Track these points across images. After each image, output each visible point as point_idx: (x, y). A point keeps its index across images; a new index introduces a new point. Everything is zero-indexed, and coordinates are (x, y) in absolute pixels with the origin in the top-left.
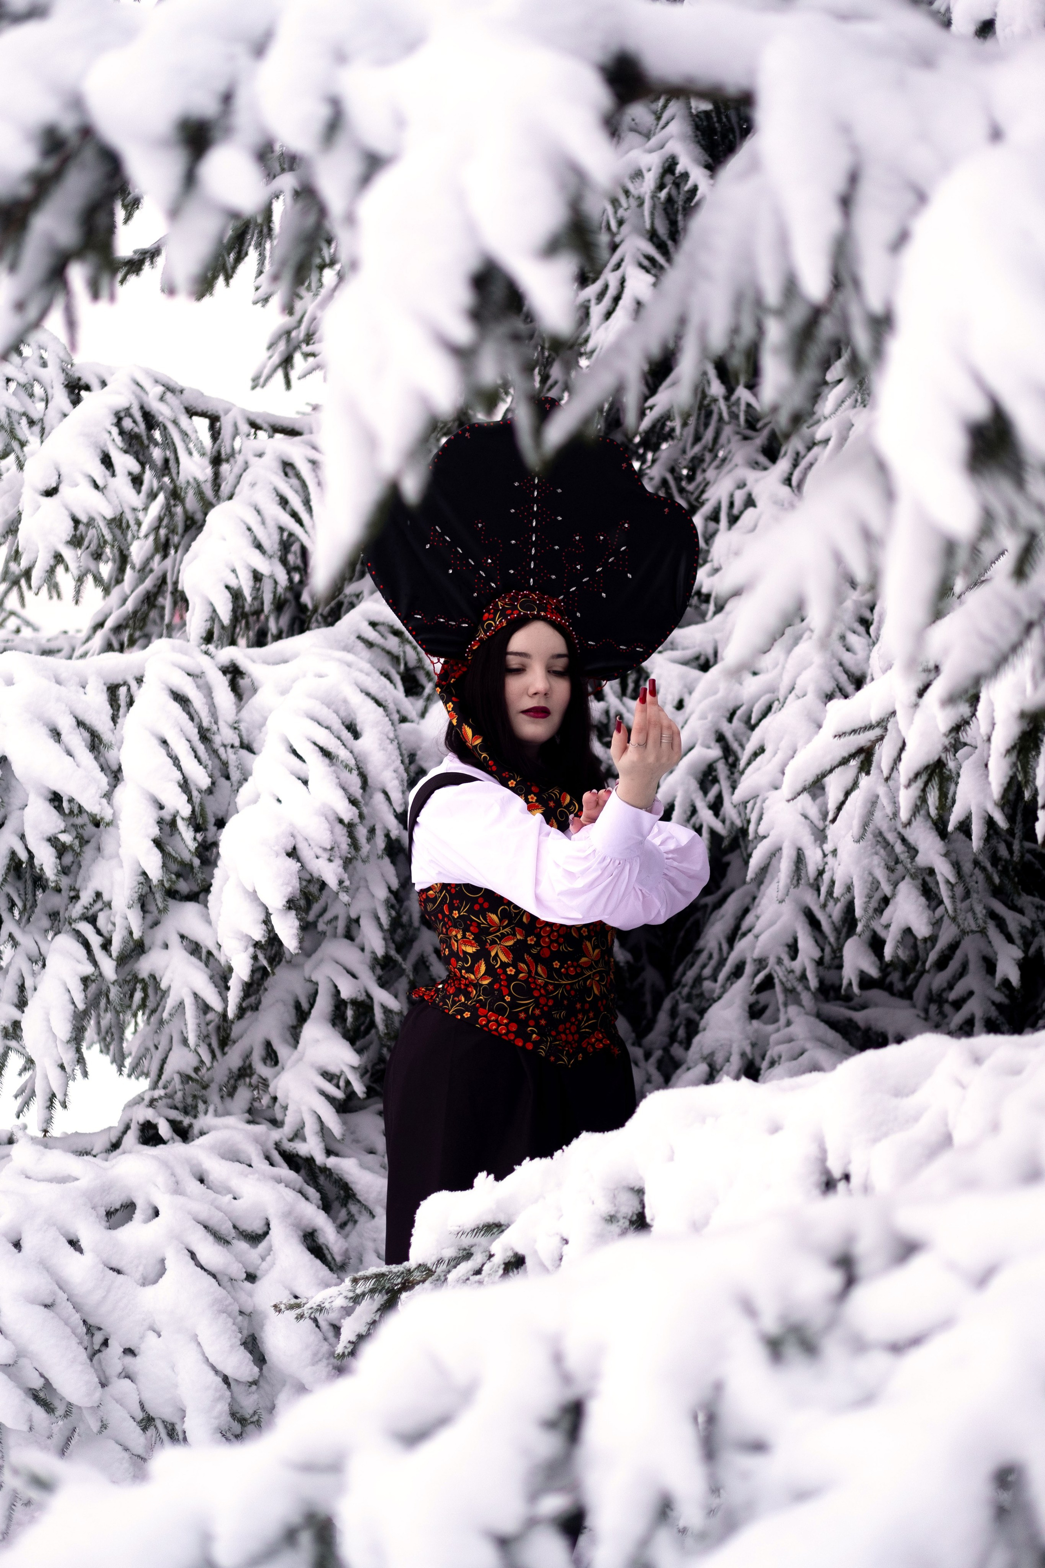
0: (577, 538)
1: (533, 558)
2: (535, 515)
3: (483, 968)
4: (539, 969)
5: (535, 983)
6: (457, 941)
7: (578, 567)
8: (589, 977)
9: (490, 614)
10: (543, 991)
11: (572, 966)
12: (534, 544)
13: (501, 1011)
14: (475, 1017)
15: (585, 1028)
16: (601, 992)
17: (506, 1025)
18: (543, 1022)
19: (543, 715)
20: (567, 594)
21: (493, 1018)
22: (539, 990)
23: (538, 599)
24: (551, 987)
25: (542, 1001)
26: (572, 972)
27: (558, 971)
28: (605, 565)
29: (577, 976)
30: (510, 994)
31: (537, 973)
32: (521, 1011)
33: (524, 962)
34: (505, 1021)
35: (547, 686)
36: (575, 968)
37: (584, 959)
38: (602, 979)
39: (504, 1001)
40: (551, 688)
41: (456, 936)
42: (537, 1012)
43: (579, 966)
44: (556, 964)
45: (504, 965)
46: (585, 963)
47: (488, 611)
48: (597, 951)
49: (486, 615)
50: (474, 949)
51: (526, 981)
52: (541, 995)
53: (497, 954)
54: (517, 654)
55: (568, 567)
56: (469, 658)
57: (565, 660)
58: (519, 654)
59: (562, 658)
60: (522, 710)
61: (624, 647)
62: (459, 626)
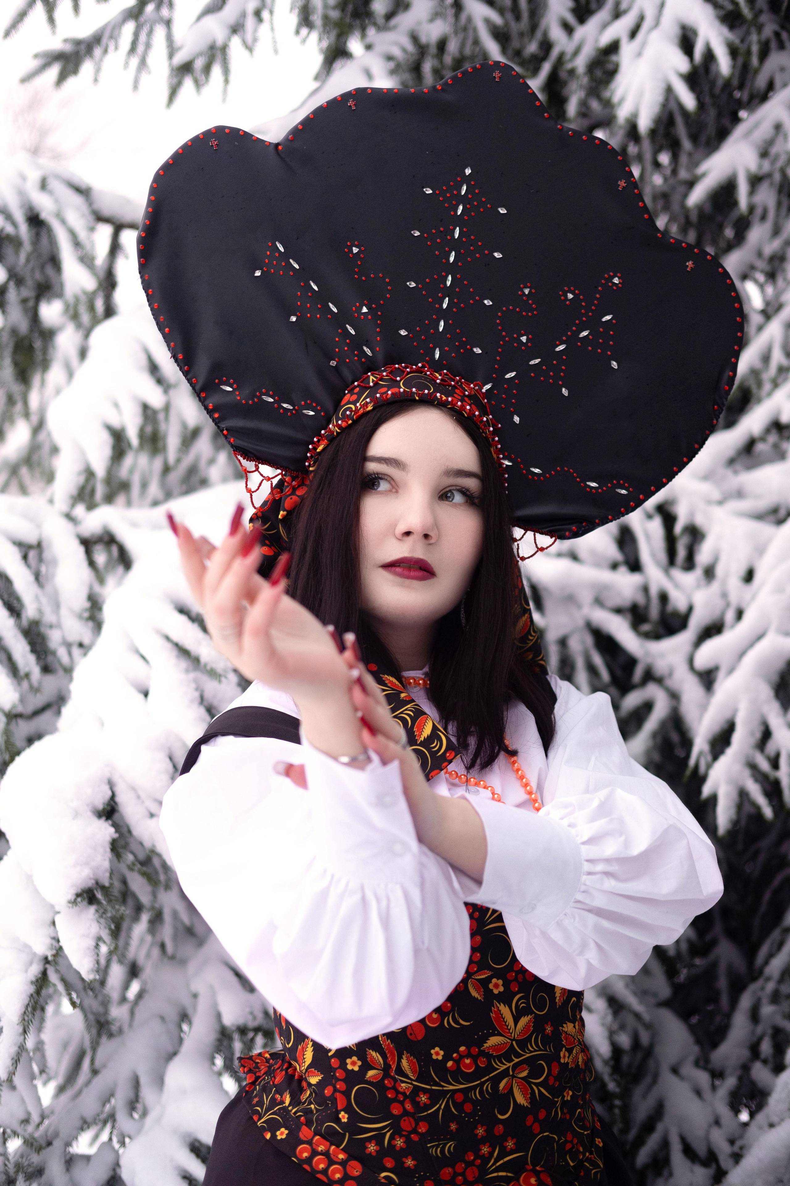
0: (527, 291)
1: (444, 315)
4: (404, 1063)
5: (395, 1089)
8: (505, 1073)
9: (352, 394)
10: (408, 1106)
11: (469, 1055)
12: (448, 292)
13: (332, 1137)
14: (294, 1140)
15: (497, 1170)
16: (532, 1099)
17: (343, 1163)
18: (410, 1162)
19: (420, 574)
20: (499, 382)
21: (321, 1148)
22: (402, 1103)
24: (424, 1098)
25: (406, 1124)
26: (467, 1066)
27: (439, 1066)
28: (572, 341)
29: (479, 1073)
30: (348, 1109)
31: (400, 1071)
32: (369, 1139)
34: (341, 1156)
35: (429, 520)
36: (475, 1059)
37: (494, 1041)
38: (536, 1072)
39: (338, 1120)
40: (436, 525)
42: (399, 1142)
43: (483, 1053)
44: (437, 1054)
46: (495, 1047)
47: (351, 391)
48: (524, 1021)
49: (347, 396)
51: (379, 1084)
52: (406, 1113)
54: (383, 461)
55: (505, 336)
56: (311, 469)
57: (472, 484)
58: (387, 461)
59: (466, 477)
60: (381, 564)
61: (594, 485)
62: (298, 414)
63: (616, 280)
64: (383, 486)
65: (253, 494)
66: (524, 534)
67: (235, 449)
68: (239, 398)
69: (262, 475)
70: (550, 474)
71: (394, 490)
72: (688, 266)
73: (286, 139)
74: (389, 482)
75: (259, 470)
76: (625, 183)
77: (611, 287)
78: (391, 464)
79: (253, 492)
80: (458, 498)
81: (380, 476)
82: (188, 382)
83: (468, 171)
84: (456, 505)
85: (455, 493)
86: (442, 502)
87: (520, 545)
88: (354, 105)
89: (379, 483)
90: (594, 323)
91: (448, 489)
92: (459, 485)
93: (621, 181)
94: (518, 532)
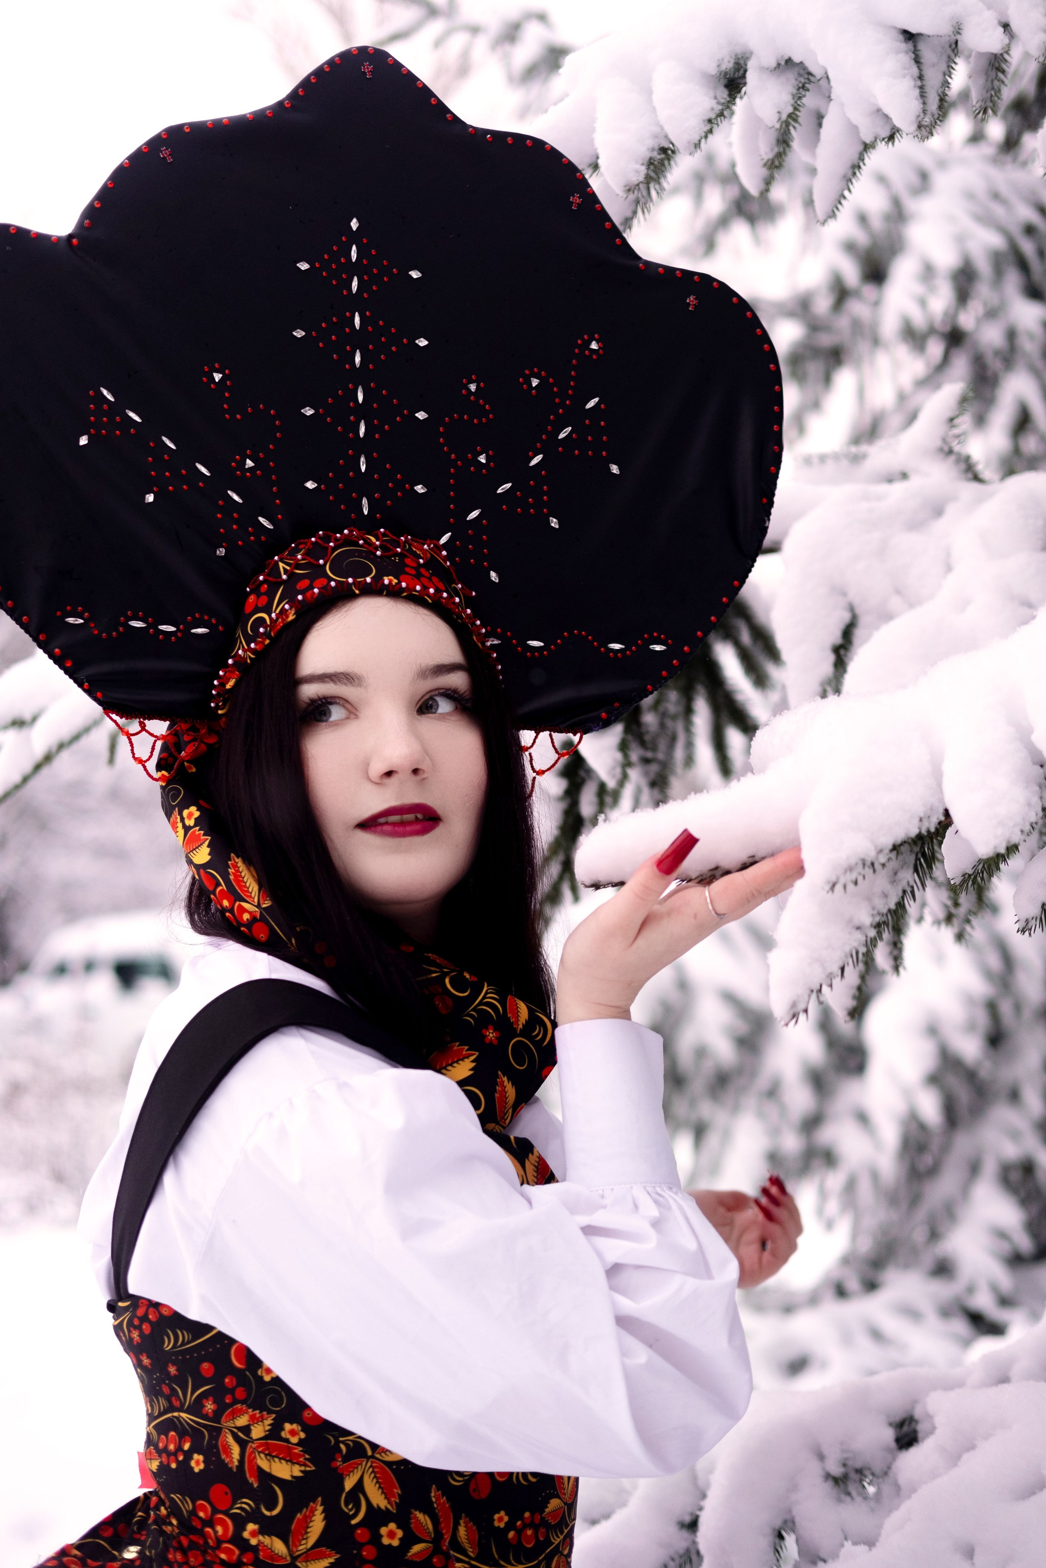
0: (473, 387)
1: (363, 447)
2: (358, 340)
3: (317, 1525)
4: (462, 1531)
6: (242, 1444)
7: (482, 459)
9: (259, 595)
12: (363, 412)
19: (418, 825)
20: (460, 528)
23: (382, 547)
28: (550, 447)
33: (428, 1509)
40: (425, 752)
41: (246, 1430)
45: (376, 1517)
47: (256, 590)
49: (252, 598)
50: (297, 1471)
53: (359, 1486)
54: (327, 679)
55: (455, 460)
56: (220, 712)
57: (459, 680)
58: (334, 678)
59: (449, 673)
60: (356, 822)
61: (617, 646)
62: (185, 635)
63: (594, 346)
64: (337, 712)
65: (146, 764)
66: (536, 737)
67: (105, 706)
68: (96, 632)
69: (152, 735)
70: (556, 644)
71: (352, 716)
72: (689, 304)
73: (80, 225)
74: (343, 706)
75: (146, 728)
76: (579, 198)
77: (590, 356)
78: (339, 681)
79: (146, 761)
80: (444, 706)
81: (329, 700)
82: (17, 624)
83: (354, 224)
84: (443, 717)
85: (438, 699)
86: (423, 716)
87: (533, 755)
88: (170, 155)
89: (329, 709)
90: (575, 416)
91: (427, 697)
92: (441, 687)
93: (574, 196)
94: (526, 736)
